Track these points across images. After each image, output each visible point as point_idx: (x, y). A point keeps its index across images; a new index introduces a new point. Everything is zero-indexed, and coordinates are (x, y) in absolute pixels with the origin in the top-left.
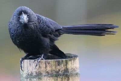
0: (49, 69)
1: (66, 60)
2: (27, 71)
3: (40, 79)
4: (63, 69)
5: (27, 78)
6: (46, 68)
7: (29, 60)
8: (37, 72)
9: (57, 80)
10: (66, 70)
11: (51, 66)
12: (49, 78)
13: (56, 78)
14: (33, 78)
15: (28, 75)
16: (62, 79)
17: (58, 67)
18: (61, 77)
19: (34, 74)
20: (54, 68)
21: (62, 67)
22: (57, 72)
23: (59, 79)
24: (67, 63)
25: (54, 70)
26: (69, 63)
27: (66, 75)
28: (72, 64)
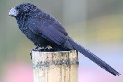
0: (54, 59)
2: (37, 60)
3: (47, 66)
4: (66, 59)
5: (38, 66)
6: (52, 58)
7: (39, 52)
8: (46, 61)
9: (61, 67)
10: (68, 60)
11: (56, 57)
12: (55, 66)
13: (60, 66)
14: (42, 66)
15: (38, 63)
16: (65, 66)
17: (62, 58)
18: (64, 65)
19: (43, 63)
20: (58, 58)
21: (65, 58)
22: (61, 61)
25: (59, 60)
26: (71, 54)
27: (68, 63)
28: (73, 55)
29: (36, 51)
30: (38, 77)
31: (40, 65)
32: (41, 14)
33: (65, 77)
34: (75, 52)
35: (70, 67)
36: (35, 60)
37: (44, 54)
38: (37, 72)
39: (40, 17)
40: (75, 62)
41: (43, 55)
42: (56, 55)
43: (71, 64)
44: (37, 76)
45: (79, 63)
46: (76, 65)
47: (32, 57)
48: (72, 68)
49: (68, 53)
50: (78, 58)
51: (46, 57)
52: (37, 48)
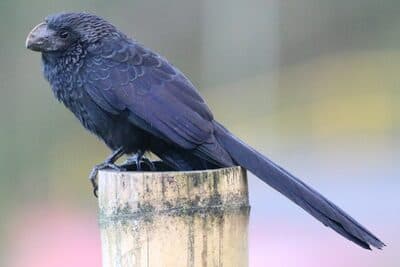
0: (171, 195)
1: (214, 173)
2: (115, 201)
3: (148, 220)
4: (207, 195)
5: (116, 219)
6: (163, 192)
7: (120, 174)
8: (141, 203)
9: (192, 222)
10: (216, 198)
11: (177, 189)
12: (171, 218)
13: (189, 218)
14: (131, 218)
15: (119, 210)
16: (205, 219)
17: (196, 191)
18: (203, 215)
19: (134, 208)
20: (183, 192)
21: (204, 191)
22: (193, 204)
23: (196, 221)
24: (216, 180)
25: (185, 199)
26: (224, 180)
27: (215, 210)
28: (229, 183)
29: (111, 168)
30: (118, 254)
31: (123, 214)
32: (128, 50)
33: (205, 253)
34: (239, 174)
35: (221, 222)
36: (106, 201)
37: (136, 180)
38: (114, 238)
39: (126, 59)
40: (236, 204)
41: (132, 182)
42: (177, 184)
43: (223, 212)
44: (115, 251)
45: (250, 208)
46: (241, 216)
47: (96, 188)
48: (227, 226)
49: (215, 178)
50: (246, 193)
51: (142, 189)
52: (112, 161)
